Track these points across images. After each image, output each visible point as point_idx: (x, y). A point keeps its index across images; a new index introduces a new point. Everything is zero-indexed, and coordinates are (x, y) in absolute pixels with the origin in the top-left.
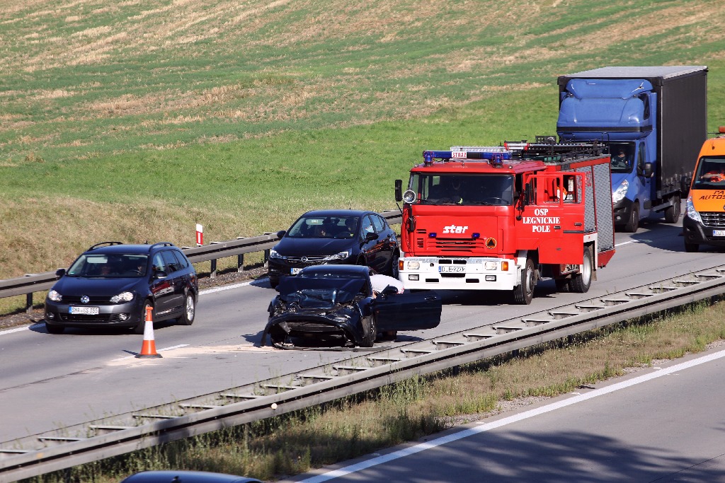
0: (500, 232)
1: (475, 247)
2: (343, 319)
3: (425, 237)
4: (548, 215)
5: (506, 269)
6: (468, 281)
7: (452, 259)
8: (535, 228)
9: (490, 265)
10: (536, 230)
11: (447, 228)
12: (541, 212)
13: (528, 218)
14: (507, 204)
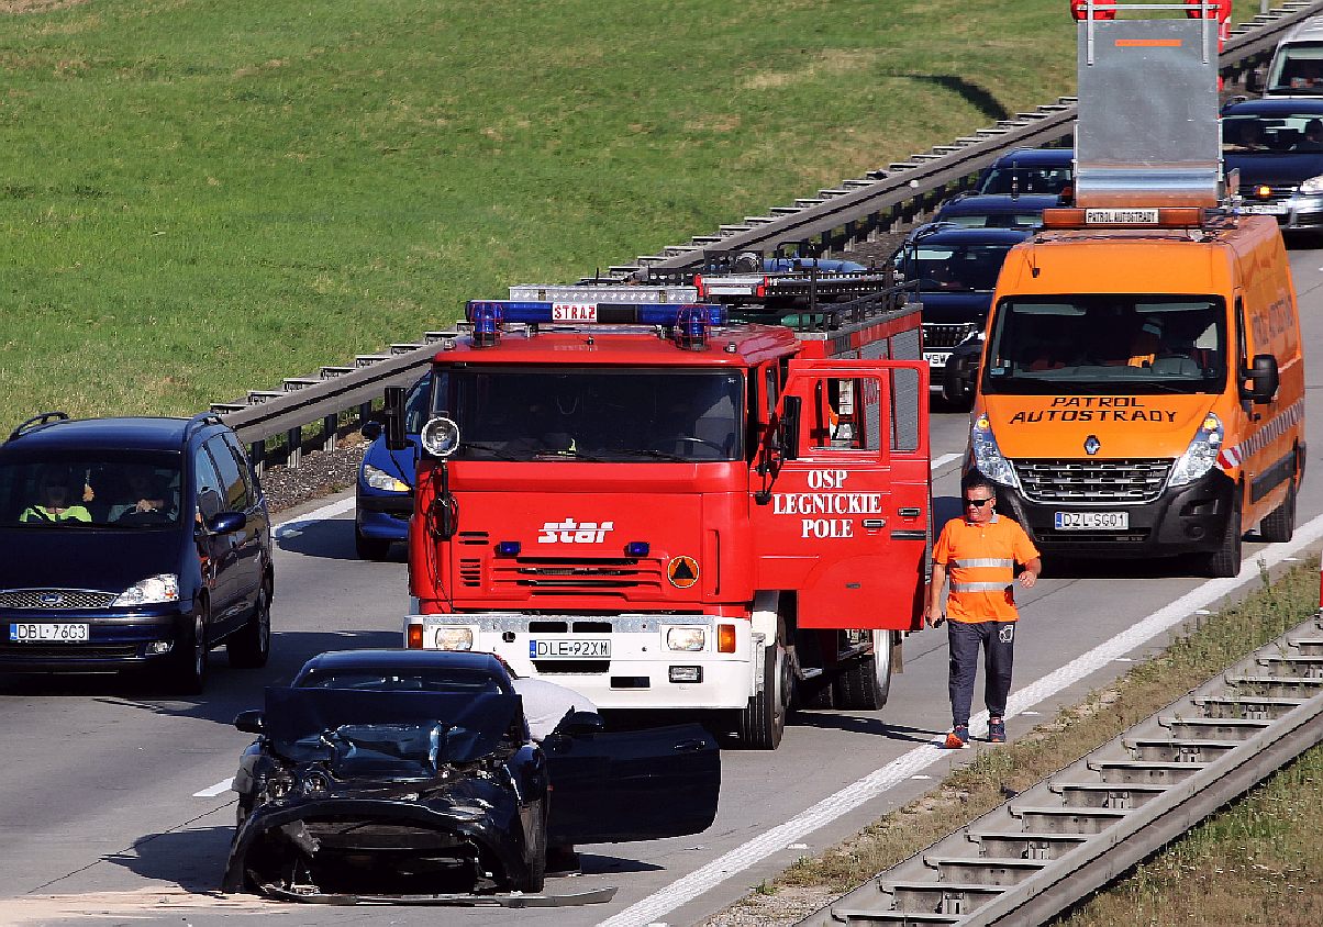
0: (709, 537)
1: (634, 584)
2: (472, 810)
3: (485, 553)
4: (847, 486)
5: (731, 648)
6: (618, 682)
7: (570, 620)
8: (808, 525)
9: (681, 636)
10: (811, 532)
11: (550, 527)
12: (826, 477)
13: (789, 497)
14: (724, 454)
